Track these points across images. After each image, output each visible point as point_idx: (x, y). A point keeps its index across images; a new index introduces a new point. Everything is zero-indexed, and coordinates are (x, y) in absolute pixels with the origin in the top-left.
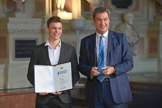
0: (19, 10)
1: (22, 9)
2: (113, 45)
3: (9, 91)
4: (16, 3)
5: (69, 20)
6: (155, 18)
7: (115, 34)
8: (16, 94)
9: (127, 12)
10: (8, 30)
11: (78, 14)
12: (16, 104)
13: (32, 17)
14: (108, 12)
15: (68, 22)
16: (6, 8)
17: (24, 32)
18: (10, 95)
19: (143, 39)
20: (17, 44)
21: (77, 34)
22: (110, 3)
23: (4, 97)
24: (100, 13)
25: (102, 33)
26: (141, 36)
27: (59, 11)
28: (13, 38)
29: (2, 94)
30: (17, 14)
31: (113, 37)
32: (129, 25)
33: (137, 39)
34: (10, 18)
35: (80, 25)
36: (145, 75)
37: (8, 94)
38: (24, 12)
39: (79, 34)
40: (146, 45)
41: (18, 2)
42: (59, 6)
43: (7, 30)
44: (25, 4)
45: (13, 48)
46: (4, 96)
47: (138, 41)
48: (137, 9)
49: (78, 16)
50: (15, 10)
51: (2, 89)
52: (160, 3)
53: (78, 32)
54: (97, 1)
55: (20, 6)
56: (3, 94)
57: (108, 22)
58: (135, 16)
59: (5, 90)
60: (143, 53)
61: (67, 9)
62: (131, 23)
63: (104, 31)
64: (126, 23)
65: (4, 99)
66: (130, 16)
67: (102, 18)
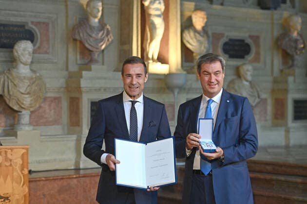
0: (97, 61)
1: (100, 59)
2: (226, 115)
3: (82, 172)
4: (92, 51)
5: (165, 75)
6: (281, 71)
7: (232, 97)
8: (92, 176)
9: (244, 64)
10: (82, 89)
11: (177, 66)
12: (92, 190)
13: (115, 71)
14: (221, 62)
15: (163, 77)
16: (78, 57)
17: (102, 90)
18: (84, 176)
19: (266, 99)
20: (93, 108)
21: (176, 93)
22: (220, 51)
23: (75, 180)
24: (207, 63)
25: (211, 95)
26: (263, 96)
27: (151, 61)
28: (88, 99)
29: (73, 175)
30: (94, 67)
31: (228, 101)
32: (247, 81)
33: (257, 100)
34: (84, 72)
35: (179, 81)
36: (269, 150)
37: (81, 176)
38: (103, 64)
39: (178, 93)
40: (269, 108)
41: (94, 50)
42: (150, 56)
43: (80, 88)
44: (105, 52)
45: (88, 112)
46: (76, 178)
47: (258, 103)
48: (257, 59)
49: (177, 70)
50: (92, 61)
51: (73, 168)
52: (289, 51)
53: (176, 91)
54: (203, 48)
55: (98, 55)
56: (75, 176)
57: (221, 77)
58: (255, 69)
59: (77, 169)
60: (266, 120)
61: (162, 59)
62: (249, 78)
63: (214, 93)
64: (242, 78)
65: (76, 183)
66: (248, 69)
67: (210, 71)
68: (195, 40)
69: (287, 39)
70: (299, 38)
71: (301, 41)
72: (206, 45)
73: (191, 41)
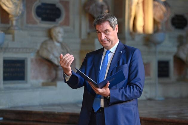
6: (89, 34)
22: (33, 14)
32: (58, 42)
48: (67, 23)
54: (18, 10)
68: (11, 3)
69: (94, 5)
70: (104, 4)
71: (106, 7)
72: (22, 8)
73: (7, 3)
